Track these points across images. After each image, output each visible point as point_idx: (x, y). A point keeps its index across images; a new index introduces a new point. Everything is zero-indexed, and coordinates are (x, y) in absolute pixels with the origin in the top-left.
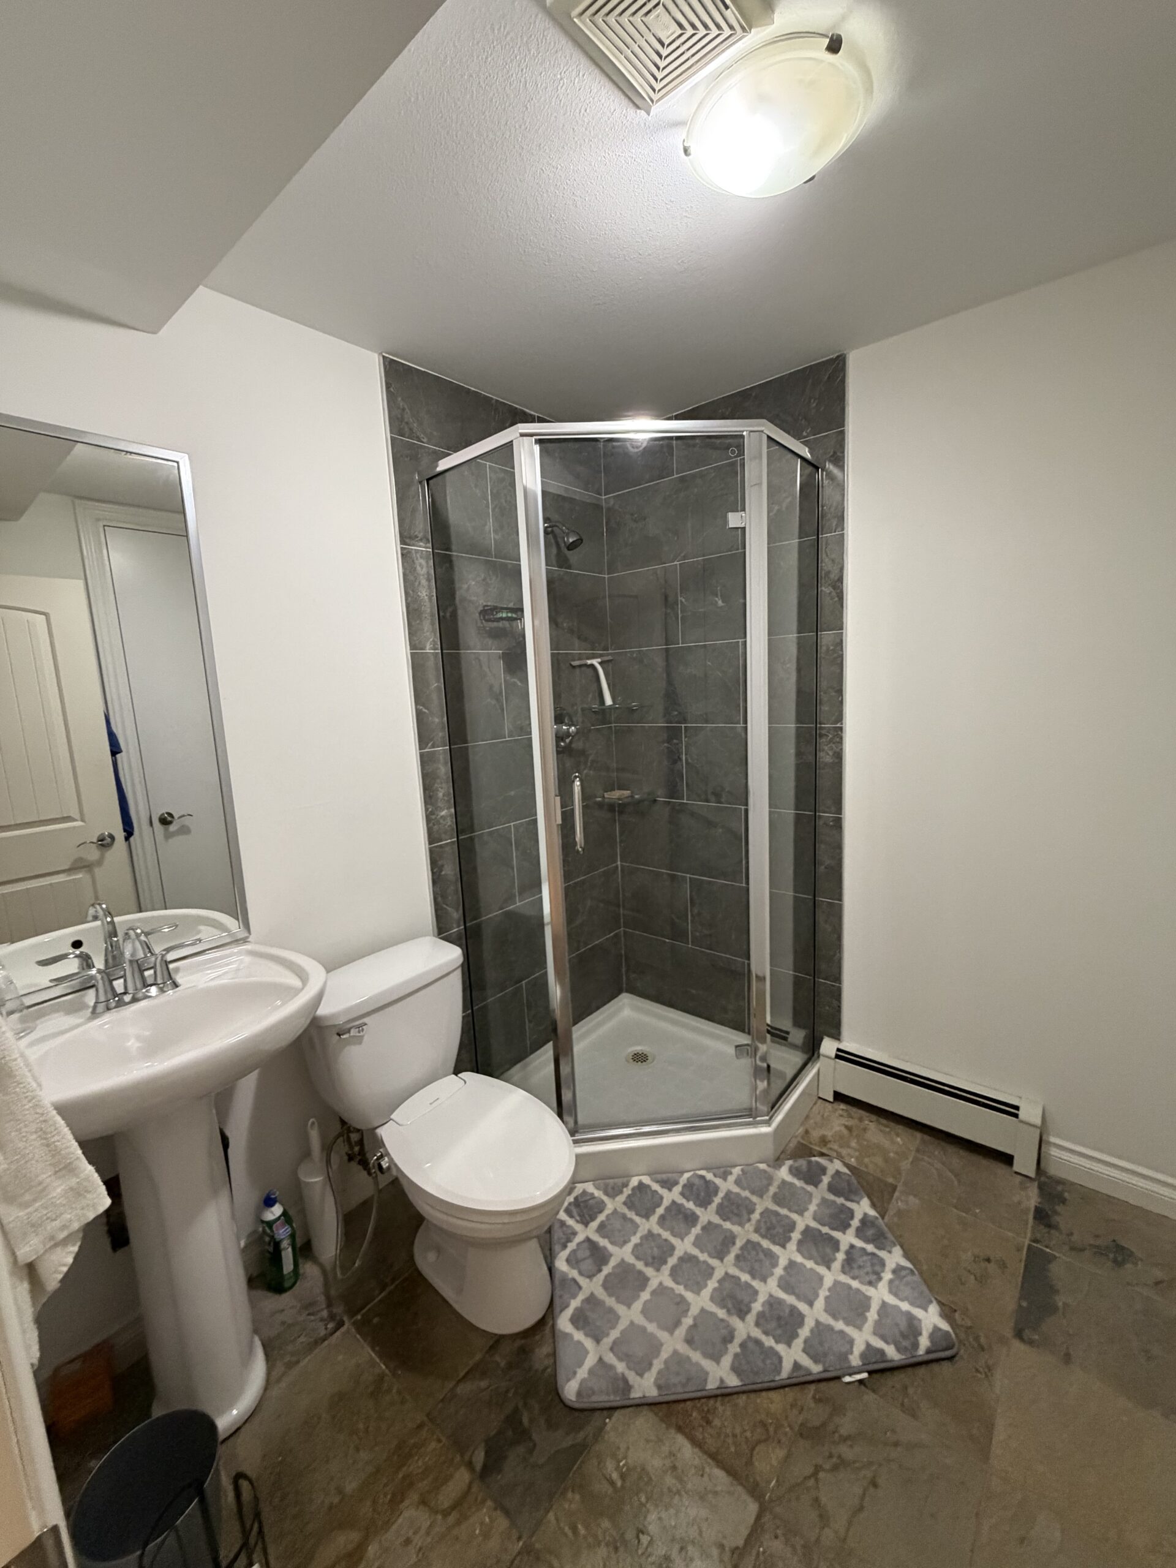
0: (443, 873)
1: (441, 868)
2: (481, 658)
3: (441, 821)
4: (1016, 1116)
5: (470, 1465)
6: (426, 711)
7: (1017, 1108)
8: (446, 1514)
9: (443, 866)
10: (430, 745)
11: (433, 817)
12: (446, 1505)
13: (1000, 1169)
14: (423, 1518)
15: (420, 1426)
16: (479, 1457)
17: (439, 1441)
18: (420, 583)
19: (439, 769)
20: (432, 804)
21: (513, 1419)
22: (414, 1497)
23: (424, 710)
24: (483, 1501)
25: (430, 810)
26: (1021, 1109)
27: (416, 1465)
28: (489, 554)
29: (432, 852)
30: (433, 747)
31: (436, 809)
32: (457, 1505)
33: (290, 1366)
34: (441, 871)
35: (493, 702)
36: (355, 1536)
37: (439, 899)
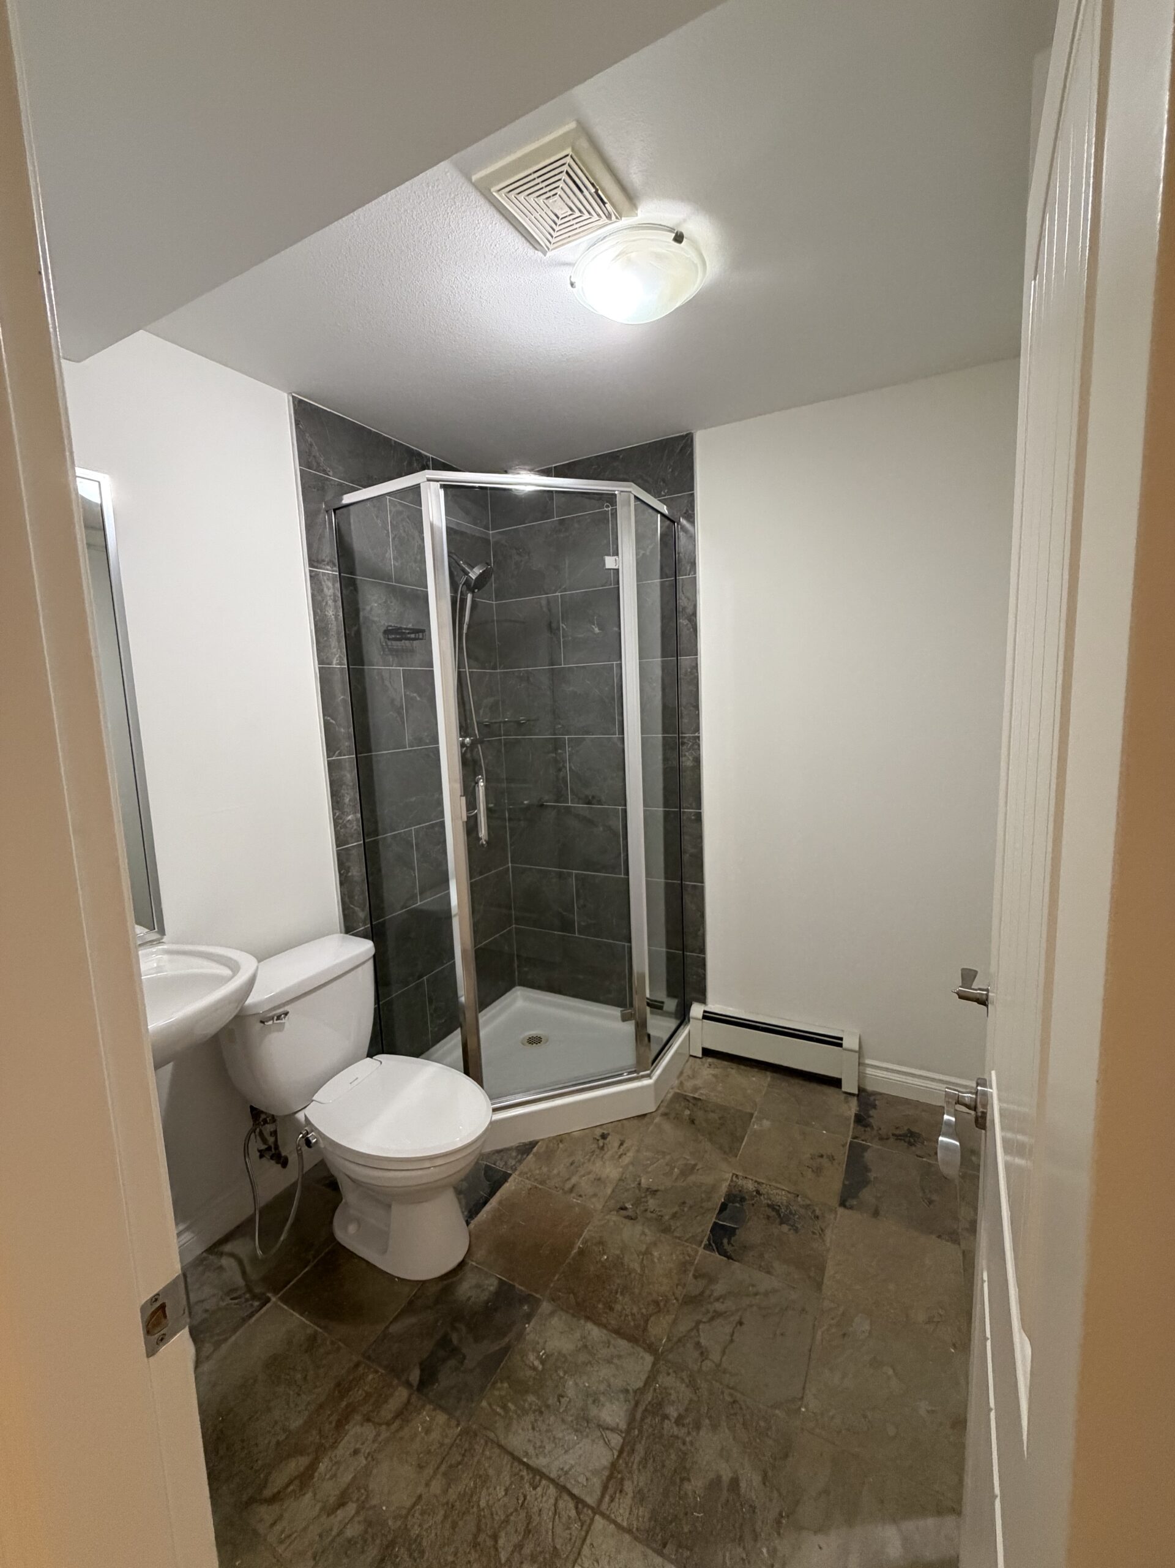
0: (350, 874)
1: (348, 870)
2: (383, 674)
3: (348, 825)
4: (840, 1045)
5: (408, 1384)
6: (334, 722)
7: (841, 1039)
8: (388, 1424)
9: (349, 867)
10: (337, 753)
11: (341, 821)
12: (389, 1416)
13: (830, 1091)
14: (369, 1431)
15: (357, 1365)
16: (415, 1376)
17: (376, 1372)
18: (327, 603)
19: (346, 776)
20: (339, 809)
21: (445, 1342)
22: (358, 1417)
23: (332, 721)
24: (423, 1406)
25: (337, 814)
26: (844, 1039)
27: (357, 1394)
28: (390, 579)
29: (339, 855)
30: (340, 755)
31: (343, 813)
32: (399, 1415)
33: (217, 1345)
34: (348, 872)
35: (395, 715)
36: (303, 1461)
37: (347, 899)
